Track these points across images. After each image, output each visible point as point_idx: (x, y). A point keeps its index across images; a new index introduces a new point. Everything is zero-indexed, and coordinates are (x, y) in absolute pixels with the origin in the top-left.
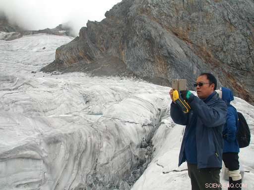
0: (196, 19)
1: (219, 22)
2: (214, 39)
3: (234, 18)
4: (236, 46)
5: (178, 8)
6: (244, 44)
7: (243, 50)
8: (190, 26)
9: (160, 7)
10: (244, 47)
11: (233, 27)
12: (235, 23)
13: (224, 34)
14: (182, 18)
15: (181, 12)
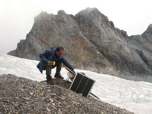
0: (50, 34)
1: (58, 34)
2: (55, 42)
3: (63, 32)
4: (63, 44)
5: (44, 30)
6: (66, 43)
7: (65, 45)
8: (47, 37)
9: (37, 30)
10: (66, 44)
11: (62, 36)
12: (63, 34)
13: (59, 40)
14: (45, 34)
15: (45, 32)
